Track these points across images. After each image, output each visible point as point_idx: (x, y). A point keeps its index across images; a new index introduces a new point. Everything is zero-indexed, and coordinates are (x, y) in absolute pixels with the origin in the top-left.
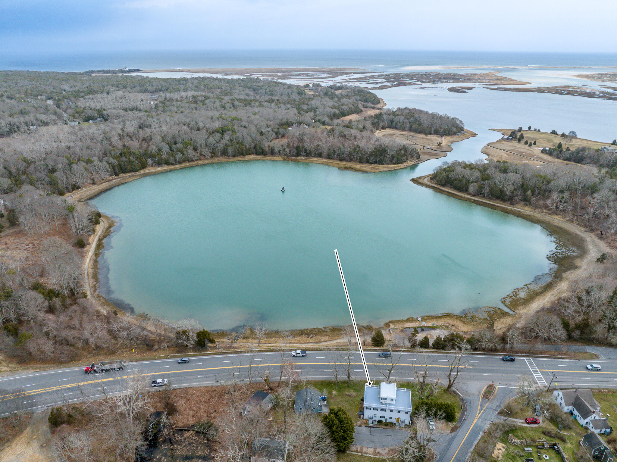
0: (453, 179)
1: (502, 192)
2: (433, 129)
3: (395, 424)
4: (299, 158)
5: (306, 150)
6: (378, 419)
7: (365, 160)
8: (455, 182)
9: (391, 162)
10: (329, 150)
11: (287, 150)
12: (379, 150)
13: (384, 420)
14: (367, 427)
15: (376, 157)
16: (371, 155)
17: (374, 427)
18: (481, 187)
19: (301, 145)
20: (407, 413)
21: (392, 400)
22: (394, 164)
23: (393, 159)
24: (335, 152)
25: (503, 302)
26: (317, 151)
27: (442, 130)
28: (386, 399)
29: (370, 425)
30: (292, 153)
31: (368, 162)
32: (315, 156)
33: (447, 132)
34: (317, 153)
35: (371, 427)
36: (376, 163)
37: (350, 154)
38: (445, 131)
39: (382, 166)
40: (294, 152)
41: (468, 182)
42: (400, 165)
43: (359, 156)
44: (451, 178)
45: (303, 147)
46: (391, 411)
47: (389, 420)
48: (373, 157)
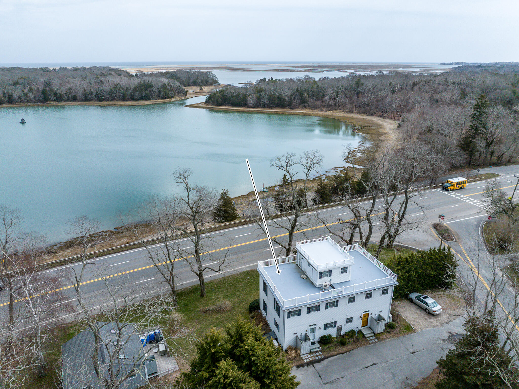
0: (229, 96)
1: (279, 98)
2: (191, 81)
3: (360, 332)
4: (49, 103)
5: (55, 94)
6: (320, 333)
7: (129, 97)
8: (231, 99)
9: (159, 97)
10: (85, 91)
11: (30, 94)
12: (143, 85)
13: (332, 332)
14: (302, 366)
15: (141, 91)
16: (135, 90)
17: (319, 361)
18: (259, 99)
19: (48, 89)
20: (385, 292)
21: (344, 270)
22: (162, 98)
23: (160, 94)
24: (91, 93)
25: (348, 162)
26: (70, 93)
27: (200, 81)
28: (329, 273)
29: (306, 358)
30: (37, 98)
31: (133, 99)
32: (68, 100)
33: (204, 82)
34: (70, 96)
35: (311, 363)
36: (142, 99)
37: (111, 93)
38: (202, 82)
39: (150, 101)
40: (41, 96)
41: (245, 96)
42: (168, 99)
43: (122, 93)
44: (226, 96)
45: (51, 90)
46: (352, 300)
47: (346, 328)
48: (138, 93)
